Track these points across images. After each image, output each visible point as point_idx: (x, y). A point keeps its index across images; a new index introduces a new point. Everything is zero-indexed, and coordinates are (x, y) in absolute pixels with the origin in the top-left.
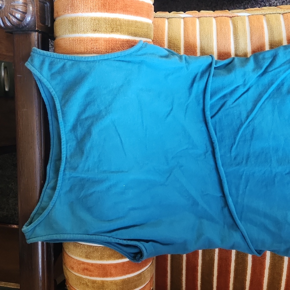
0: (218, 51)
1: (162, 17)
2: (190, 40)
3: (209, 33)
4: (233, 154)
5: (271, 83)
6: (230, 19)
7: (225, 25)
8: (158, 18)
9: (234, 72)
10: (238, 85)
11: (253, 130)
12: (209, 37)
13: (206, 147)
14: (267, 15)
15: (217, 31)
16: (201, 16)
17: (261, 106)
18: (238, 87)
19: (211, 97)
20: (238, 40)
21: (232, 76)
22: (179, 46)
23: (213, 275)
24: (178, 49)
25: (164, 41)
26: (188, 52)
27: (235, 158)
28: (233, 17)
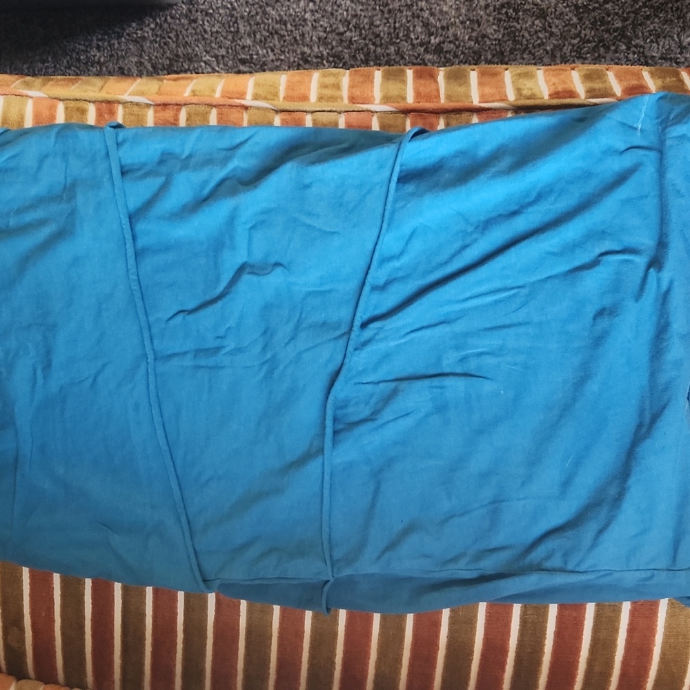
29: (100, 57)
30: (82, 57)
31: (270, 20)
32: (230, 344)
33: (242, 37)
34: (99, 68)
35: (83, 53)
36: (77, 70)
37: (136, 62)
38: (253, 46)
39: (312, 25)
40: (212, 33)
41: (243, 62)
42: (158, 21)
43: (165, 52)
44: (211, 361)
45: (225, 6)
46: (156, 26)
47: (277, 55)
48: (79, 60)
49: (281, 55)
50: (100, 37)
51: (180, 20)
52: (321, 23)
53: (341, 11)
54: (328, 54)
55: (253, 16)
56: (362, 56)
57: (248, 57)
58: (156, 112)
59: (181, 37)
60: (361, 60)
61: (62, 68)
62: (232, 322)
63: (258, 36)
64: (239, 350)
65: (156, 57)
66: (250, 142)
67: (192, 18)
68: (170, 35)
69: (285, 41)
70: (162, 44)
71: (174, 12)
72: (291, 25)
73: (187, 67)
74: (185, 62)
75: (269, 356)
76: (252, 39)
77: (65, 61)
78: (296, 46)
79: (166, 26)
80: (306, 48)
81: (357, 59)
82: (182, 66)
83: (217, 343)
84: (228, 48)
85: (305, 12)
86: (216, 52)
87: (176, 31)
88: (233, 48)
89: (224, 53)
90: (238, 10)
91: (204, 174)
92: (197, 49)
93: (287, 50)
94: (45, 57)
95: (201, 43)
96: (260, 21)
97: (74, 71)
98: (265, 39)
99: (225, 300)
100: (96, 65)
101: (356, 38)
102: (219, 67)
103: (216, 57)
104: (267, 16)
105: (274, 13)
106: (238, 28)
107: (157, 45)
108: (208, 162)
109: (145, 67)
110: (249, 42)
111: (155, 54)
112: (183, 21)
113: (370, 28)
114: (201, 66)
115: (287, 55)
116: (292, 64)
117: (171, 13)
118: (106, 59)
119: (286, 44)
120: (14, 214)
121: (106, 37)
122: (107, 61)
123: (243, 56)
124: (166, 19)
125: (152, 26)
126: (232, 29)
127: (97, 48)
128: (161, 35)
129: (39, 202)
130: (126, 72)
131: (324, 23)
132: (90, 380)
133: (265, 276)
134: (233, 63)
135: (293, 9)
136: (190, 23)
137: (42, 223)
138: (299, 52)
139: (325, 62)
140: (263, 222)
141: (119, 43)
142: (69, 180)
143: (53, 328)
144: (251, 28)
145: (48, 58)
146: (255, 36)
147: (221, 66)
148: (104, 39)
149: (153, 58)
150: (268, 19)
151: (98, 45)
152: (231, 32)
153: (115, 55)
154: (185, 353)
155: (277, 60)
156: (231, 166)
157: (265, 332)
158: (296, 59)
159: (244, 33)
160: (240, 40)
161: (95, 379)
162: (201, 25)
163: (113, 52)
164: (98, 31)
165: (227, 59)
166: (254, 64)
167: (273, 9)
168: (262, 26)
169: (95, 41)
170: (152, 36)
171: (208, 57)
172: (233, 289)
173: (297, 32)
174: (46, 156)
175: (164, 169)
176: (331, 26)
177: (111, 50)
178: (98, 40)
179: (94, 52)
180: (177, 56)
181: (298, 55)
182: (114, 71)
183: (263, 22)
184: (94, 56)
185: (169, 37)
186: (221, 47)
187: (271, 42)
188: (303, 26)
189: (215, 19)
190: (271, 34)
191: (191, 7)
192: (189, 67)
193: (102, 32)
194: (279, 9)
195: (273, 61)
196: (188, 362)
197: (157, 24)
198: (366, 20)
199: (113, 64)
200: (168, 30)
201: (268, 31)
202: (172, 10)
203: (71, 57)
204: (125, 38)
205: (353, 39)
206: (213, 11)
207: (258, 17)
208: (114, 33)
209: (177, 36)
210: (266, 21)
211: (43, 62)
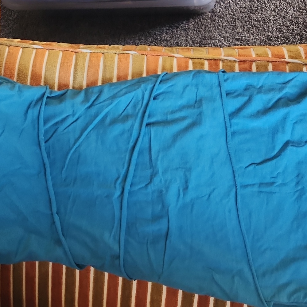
0: (59, 82)
1: (17, 46)
2: (37, 70)
3: (54, 65)
4: (64, 176)
5: (96, 115)
6: (75, 53)
7: (68, 59)
8: (14, 47)
9: (64, 103)
10: (68, 114)
11: (79, 156)
12: (53, 69)
13: (40, 168)
14: (105, 54)
15: (61, 63)
16: (51, 49)
17: (87, 135)
18: (68, 116)
19: (45, 123)
20: (76, 73)
21: (62, 106)
22: (26, 74)
23: (48, 287)
24: (25, 76)
25: (14, 68)
26: (33, 80)
27: (65, 180)
28: (77, 52)
29: (167, 38)
30: (158, 38)
31: (252, 20)
32: (279, 181)
33: (238, 28)
34: (166, 42)
35: (159, 36)
36: (156, 44)
37: (185, 40)
38: (243, 32)
39: (273, 22)
40: (223, 26)
41: (237, 40)
42: (196, 20)
43: (198, 35)
44: (268, 189)
45: (230, 13)
46: (195, 23)
47: (255, 37)
48: (157, 39)
49: (257, 37)
50: (167, 28)
51: (207, 20)
52: (278, 21)
53: (289, 16)
54: (281, 36)
55: (243, 18)
56: (298, 37)
57: (240, 38)
58: (239, 65)
59: (207, 28)
60: (298, 39)
61: (149, 43)
62: (280, 170)
63: (246, 28)
64: (284, 184)
65: (194, 37)
66: (294, 80)
67: (213, 19)
68: (202, 27)
69: (259, 30)
70: (198, 31)
71: (204, 16)
72: (263, 22)
73: (209, 42)
74: (208, 40)
75: (299, 188)
76: (243, 29)
77: (150, 39)
78: (264, 32)
79: (200, 23)
80: (269, 33)
81: (296, 38)
82: (207, 42)
83: (272, 180)
84: (230, 33)
85: (270, 16)
86: (224, 35)
87: (205, 25)
88: (233, 33)
89: (228, 36)
90: (236, 15)
91: (270, 96)
92: (215, 34)
93: (260, 34)
94: (141, 37)
95: (217, 31)
96: (247, 21)
97: (154, 44)
98: (249, 29)
99: (278, 159)
100: (165, 41)
101: (296, 29)
102: (225, 42)
103: (224, 37)
104: (251, 18)
105: (254, 17)
106: (236, 24)
107: (195, 32)
108: (271, 90)
109: (189, 42)
110: (241, 30)
111: (194, 36)
112: (208, 20)
113: (303, 24)
114: (216, 42)
115: (260, 37)
116: (262, 41)
117: (203, 17)
118: (170, 38)
119: (260, 31)
120: (170, 113)
121: (171, 28)
122: (170, 40)
123: (238, 37)
124: (200, 20)
125: (193, 23)
126: (233, 24)
127: (166, 33)
128: (197, 27)
129: (182, 108)
130: (179, 45)
131: (280, 21)
132: (207, 197)
133: (301, 148)
134: (233, 40)
135: (264, 15)
136: (212, 22)
137: (184, 118)
138: (266, 35)
139: (279, 40)
140: (301, 120)
141: (176, 31)
142: (198, 98)
143: (190, 169)
144: (242, 24)
145: (142, 38)
146: (244, 28)
147: (226, 42)
148: (170, 29)
149: (193, 38)
150: (251, 20)
151: (166, 32)
152: (232, 26)
153: (174, 36)
154: (254, 184)
155: (255, 39)
156: (284, 92)
157: (298, 176)
158: (264, 39)
159: (239, 26)
160: (236, 29)
161: (209, 196)
162: (217, 22)
163: (173, 35)
164: (166, 25)
165: (229, 39)
166: (243, 41)
167: (254, 15)
168: (248, 23)
169: (165, 30)
170: (193, 28)
171: (220, 38)
172: (283, 153)
173: (266, 25)
174: (187, 86)
175: (248, 93)
176: (283, 23)
177: (173, 34)
178: (167, 30)
179: (164, 35)
180: (205, 37)
181: (265, 36)
182: (173, 44)
183: (248, 21)
184: (164, 37)
185: (201, 28)
186: (226, 33)
187: (252, 30)
188: (269, 23)
189: (225, 20)
190: (252, 26)
191: (213, 14)
192: (210, 42)
193: (169, 26)
194: (257, 15)
195: (252, 39)
196: (256, 189)
197: (195, 22)
198: (301, 20)
199: (173, 40)
200: (201, 25)
201: (251, 25)
202: (203, 16)
203: (153, 38)
204: (180, 29)
205: (295, 29)
206: (224, 16)
207: (246, 19)
208: (175, 26)
209: (205, 28)
210: (250, 20)
211: (140, 40)
